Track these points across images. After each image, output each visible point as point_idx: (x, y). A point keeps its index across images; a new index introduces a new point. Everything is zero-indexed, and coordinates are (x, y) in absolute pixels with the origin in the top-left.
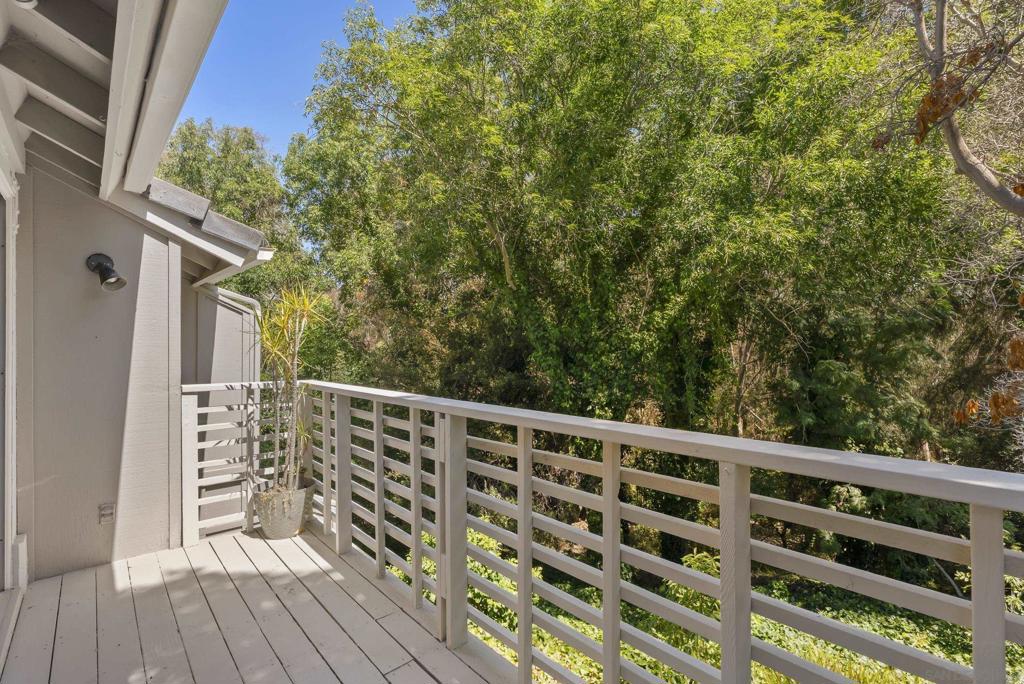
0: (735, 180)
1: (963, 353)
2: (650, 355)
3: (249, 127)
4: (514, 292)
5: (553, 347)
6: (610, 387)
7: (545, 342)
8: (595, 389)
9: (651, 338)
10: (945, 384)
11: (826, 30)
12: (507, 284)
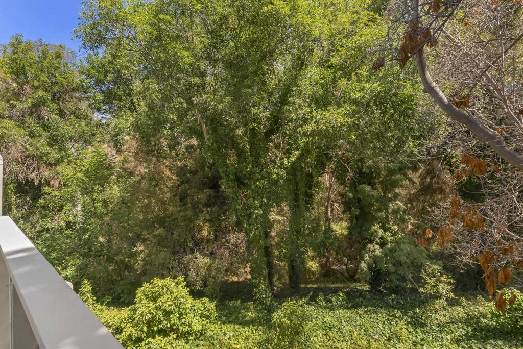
0: (321, 92)
1: (424, 179)
2: (282, 181)
3: (63, 45)
4: (209, 147)
5: (232, 177)
6: (262, 198)
7: (228, 173)
8: (254, 199)
9: (282, 172)
10: (416, 193)
11: (367, 21)
12: (206, 142)
